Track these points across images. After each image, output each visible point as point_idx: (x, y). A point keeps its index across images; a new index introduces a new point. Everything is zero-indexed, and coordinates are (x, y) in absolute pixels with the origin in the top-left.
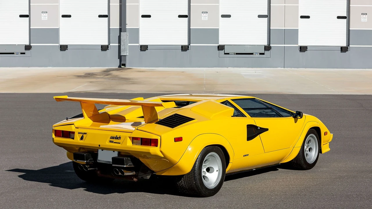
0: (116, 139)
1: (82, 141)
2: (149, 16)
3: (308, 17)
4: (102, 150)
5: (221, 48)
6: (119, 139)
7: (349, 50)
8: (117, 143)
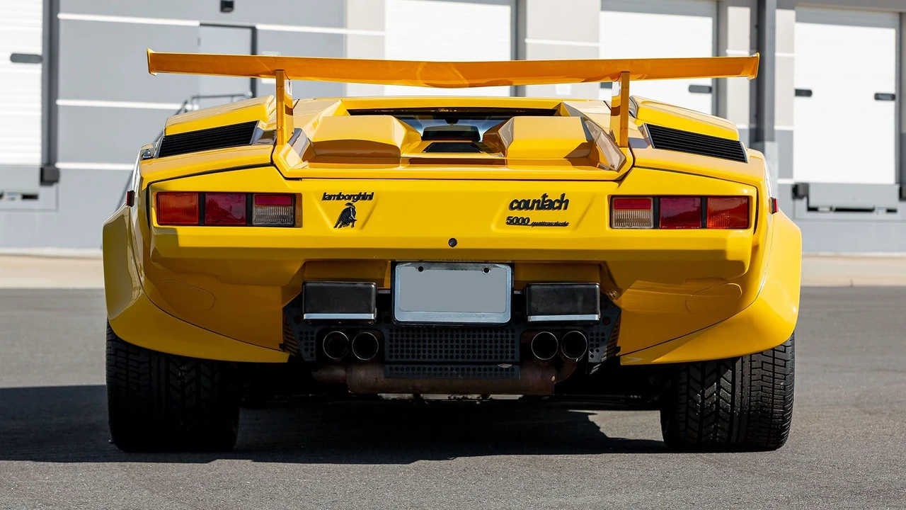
0: (543, 208)
1: (347, 231)
4: (421, 269)
6: (559, 208)
8: (550, 224)
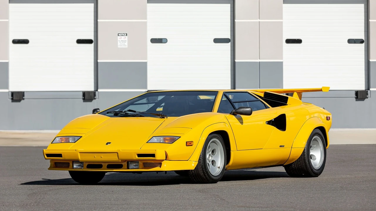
2: (26, 42)
3: (299, 41)
7: (369, 96)
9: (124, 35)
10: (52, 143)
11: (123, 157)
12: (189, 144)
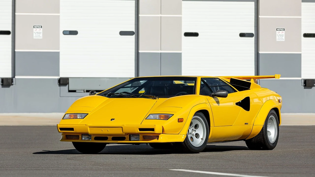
3: (196, 35)
5: (63, 82)
9: (39, 27)
10: (63, 119)
11: (127, 130)
12: (180, 120)
